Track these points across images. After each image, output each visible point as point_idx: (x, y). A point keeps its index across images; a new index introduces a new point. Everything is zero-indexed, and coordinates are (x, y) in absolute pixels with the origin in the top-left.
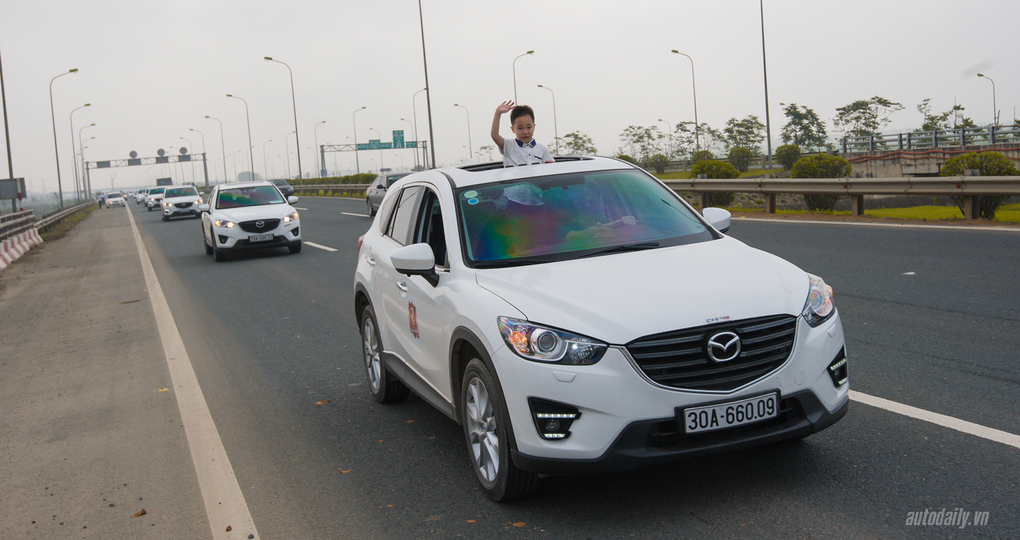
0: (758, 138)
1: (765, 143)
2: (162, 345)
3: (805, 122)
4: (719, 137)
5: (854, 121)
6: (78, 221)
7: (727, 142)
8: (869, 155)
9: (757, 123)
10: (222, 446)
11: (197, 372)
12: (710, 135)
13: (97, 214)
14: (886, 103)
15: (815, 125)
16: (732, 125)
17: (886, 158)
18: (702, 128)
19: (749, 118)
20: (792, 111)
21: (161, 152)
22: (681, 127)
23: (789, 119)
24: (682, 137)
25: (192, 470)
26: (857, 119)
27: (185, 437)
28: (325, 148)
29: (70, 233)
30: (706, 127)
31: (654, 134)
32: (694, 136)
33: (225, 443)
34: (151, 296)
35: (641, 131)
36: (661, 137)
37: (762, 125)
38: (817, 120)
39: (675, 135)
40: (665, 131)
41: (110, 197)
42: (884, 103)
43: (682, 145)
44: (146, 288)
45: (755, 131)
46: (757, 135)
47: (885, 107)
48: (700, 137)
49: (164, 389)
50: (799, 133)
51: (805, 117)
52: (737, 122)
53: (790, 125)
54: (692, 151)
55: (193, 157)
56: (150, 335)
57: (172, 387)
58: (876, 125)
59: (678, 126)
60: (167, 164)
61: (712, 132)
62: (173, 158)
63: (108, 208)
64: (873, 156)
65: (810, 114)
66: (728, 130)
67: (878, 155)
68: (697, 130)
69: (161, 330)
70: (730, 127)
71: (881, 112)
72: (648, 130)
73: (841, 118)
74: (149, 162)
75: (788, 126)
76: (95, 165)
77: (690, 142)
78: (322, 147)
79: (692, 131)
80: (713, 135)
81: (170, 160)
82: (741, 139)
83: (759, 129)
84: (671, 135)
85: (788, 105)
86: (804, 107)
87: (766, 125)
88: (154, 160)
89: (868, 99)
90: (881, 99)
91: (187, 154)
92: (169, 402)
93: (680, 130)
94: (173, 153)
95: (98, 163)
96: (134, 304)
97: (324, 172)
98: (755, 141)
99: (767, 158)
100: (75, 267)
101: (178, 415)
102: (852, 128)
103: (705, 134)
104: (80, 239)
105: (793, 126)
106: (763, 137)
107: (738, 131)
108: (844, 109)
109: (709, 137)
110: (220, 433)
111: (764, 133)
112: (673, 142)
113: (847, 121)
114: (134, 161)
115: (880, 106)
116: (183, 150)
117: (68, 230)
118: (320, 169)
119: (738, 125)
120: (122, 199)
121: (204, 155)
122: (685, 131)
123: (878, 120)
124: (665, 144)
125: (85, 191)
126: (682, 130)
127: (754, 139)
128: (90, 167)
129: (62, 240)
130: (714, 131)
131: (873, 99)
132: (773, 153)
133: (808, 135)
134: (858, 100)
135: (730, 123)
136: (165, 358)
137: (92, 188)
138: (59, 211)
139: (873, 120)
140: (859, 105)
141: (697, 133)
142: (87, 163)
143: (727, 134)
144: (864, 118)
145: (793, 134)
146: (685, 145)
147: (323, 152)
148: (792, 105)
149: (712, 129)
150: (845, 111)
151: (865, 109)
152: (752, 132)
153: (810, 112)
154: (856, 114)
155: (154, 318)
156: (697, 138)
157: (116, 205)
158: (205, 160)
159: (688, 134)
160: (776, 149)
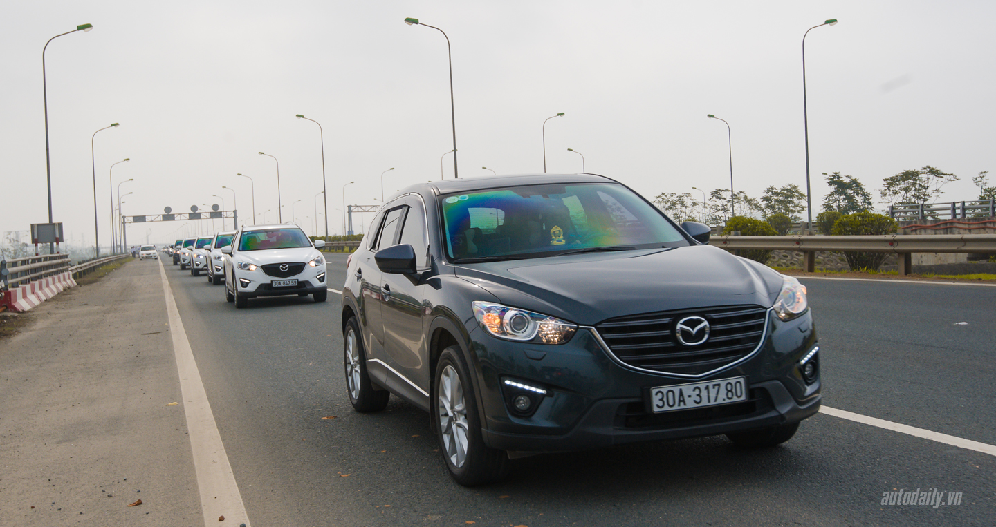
0: (798, 208)
1: (805, 212)
2: (177, 368)
3: (850, 191)
4: (756, 206)
5: (903, 192)
6: (112, 270)
7: (765, 212)
8: (918, 224)
9: (797, 192)
10: (224, 451)
11: (207, 390)
12: (747, 204)
13: (130, 265)
14: (938, 174)
15: (860, 195)
16: (770, 193)
17: (938, 227)
18: (738, 196)
19: (789, 187)
20: (835, 180)
21: (194, 208)
22: (717, 194)
23: (833, 188)
24: (716, 205)
25: (192, 468)
26: (906, 190)
27: (189, 443)
28: (352, 208)
29: (103, 279)
30: (742, 195)
31: (688, 201)
32: (729, 204)
33: (227, 448)
34: (172, 329)
35: (675, 198)
36: (694, 204)
37: (802, 195)
38: (862, 189)
39: (709, 202)
40: (699, 199)
41: (144, 249)
42: (937, 173)
43: (716, 214)
44: (168, 322)
45: (795, 200)
46: (797, 205)
47: (937, 178)
48: (736, 205)
49: (174, 403)
50: (842, 204)
51: (849, 186)
52: (775, 190)
53: (832, 194)
54: (727, 219)
55: (223, 214)
56: (167, 359)
57: (182, 401)
58: (927, 197)
59: (712, 194)
60: (199, 220)
61: (749, 201)
62: (205, 214)
63: (141, 260)
64: (923, 225)
65: (855, 185)
66: (766, 199)
67: (929, 224)
68: (733, 198)
69: (177, 355)
70: (768, 195)
71: (933, 183)
72: (681, 197)
73: (889, 188)
74: (182, 217)
75: (830, 195)
76: (132, 219)
77: (725, 210)
78: (349, 207)
79: (728, 199)
80: (750, 204)
81: (202, 216)
82: (779, 209)
83: (799, 199)
84: (705, 204)
85: (831, 174)
86: (848, 177)
87: (806, 194)
88: (187, 216)
89: (918, 168)
90: (933, 169)
91: (219, 211)
92: (178, 414)
93: (714, 198)
94: (205, 209)
95: (134, 217)
96: (155, 335)
97: (350, 231)
98: (795, 211)
99: (807, 226)
100: (103, 305)
101: (184, 424)
102: (900, 200)
103: (742, 202)
104: (111, 284)
105: (836, 196)
106: (803, 208)
107: (776, 200)
108: (892, 179)
109: (745, 206)
110: (223, 440)
111: (804, 203)
112: (707, 210)
113: (895, 193)
114: (168, 216)
115: (931, 177)
116: (215, 207)
117: (101, 277)
118: (347, 230)
119: (777, 194)
120: (155, 251)
121: (235, 212)
122: (720, 198)
123: (929, 191)
124: (699, 213)
125: (121, 246)
126: (717, 198)
127: (794, 209)
128: (126, 221)
129: (94, 284)
130: (751, 200)
131: (924, 169)
132: (814, 219)
133: (852, 204)
134: (907, 169)
135: (768, 191)
136: (178, 378)
137: (127, 244)
138: (94, 259)
139: (924, 190)
140: (907, 175)
141: (733, 202)
142: (124, 217)
143: (765, 202)
144: (913, 189)
145: (835, 205)
146: (720, 213)
147: (350, 212)
148: (836, 173)
149: (749, 198)
150: (891, 182)
151: (915, 180)
152: (791, 202)
153: (854, 181)
154: (905, 184)
155: (172, 346)
156: (733, 206)
157: (149, 257)
158: (235, 217)
159: (724, 202)
160: (817, 215)
